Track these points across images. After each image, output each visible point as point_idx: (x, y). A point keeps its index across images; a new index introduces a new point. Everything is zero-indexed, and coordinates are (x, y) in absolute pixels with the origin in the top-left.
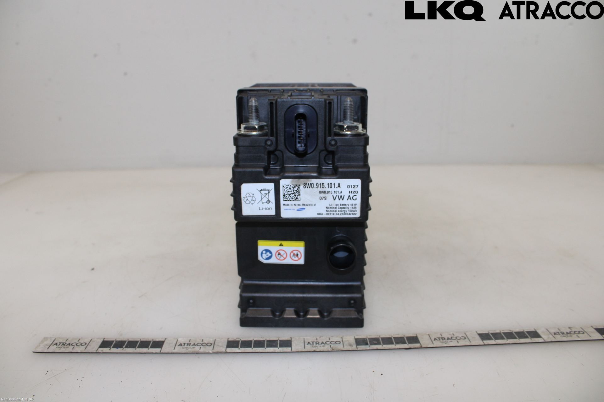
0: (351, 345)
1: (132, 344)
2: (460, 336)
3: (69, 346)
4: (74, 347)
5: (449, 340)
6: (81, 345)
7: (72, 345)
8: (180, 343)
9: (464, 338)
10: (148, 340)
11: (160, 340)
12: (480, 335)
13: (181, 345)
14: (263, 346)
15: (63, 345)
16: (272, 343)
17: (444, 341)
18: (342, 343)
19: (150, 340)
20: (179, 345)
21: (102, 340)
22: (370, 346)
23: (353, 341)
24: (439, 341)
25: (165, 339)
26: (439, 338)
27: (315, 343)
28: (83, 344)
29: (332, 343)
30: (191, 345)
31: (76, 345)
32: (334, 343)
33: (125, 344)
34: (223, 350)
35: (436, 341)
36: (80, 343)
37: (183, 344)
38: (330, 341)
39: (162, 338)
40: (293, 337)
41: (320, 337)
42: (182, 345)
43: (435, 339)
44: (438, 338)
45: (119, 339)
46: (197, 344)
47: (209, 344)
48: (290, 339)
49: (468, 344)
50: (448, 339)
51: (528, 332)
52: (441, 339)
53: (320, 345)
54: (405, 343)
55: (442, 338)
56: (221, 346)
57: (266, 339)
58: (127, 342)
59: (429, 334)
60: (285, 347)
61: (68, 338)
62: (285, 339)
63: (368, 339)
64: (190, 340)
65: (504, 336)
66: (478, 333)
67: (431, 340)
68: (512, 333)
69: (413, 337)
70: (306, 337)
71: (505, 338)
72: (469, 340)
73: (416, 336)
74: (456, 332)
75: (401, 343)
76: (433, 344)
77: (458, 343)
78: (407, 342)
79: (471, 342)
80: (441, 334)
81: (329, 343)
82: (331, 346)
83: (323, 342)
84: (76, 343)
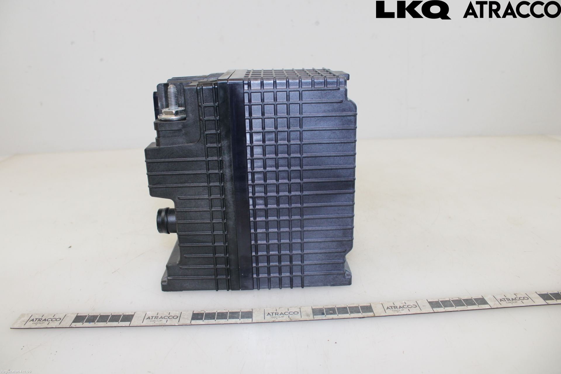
0: (308, 315)
1: (103, 318)
2: (412, 304)
3: (44, 321)
4: (49, 322)
6: (56, 320)
7: (47, 320)
8: (148, 317)
9: (415, 306)
10: (118, 314)
11: (130, 314)
12: (430, 303)
13: (149, 318)
14: (226, 318)
15: (39, 321)
16: (234, 315)
17: (396, 309)
19: (120, 314)
20: (147, 318)
21: (76, 315)
22: (326, 316)
23: (310, 311)
24: (392, 310)
25: (135, 313)
26: (391, 307)
27: (274, 314)
29: (290, 313)
30: (158, 318)
31: (52, 320)
32: (293, 313)
33: (97, 318)
34: (188, 322)
36: (55, 318)
37: (151, 318)
38: (289, 312)
39: (132, 312)
40: (254, 309)
41: (279, 308)
42: (150, 319)
43: (388, 308)
45: (92, 314)
46: (164, 317)
47: (175, 317)
48: (251, 310)
49: (419, 312)
51: (475, 299)
52: (393, 307)
53: (279, 316)
55: (394, 307)
56: (186, 319)
57: (229, 311)
58: (99, 317)
59: (382, 303)
60: (246, 318)
61: (44, 314)
62: (247, 311)
63: (324, 309)
64: (158, 313)
65: (453, 304)
66: (429, 301)
67: (384, 309)
68: (460, 300)
69: (367, 306)
70: (267, 308)
71: (454, 305)
72: (420, 308)
73: (370, 305)
74: (408, 301)
75: (355, 312)
76: (386, 313)
77: (409, 311)
78: (361, 311)
79: (421, 310)
80: (393, 303)
81: (288, 313)
82: (290, 317)
83: (282, 313)
84: (51, 318)
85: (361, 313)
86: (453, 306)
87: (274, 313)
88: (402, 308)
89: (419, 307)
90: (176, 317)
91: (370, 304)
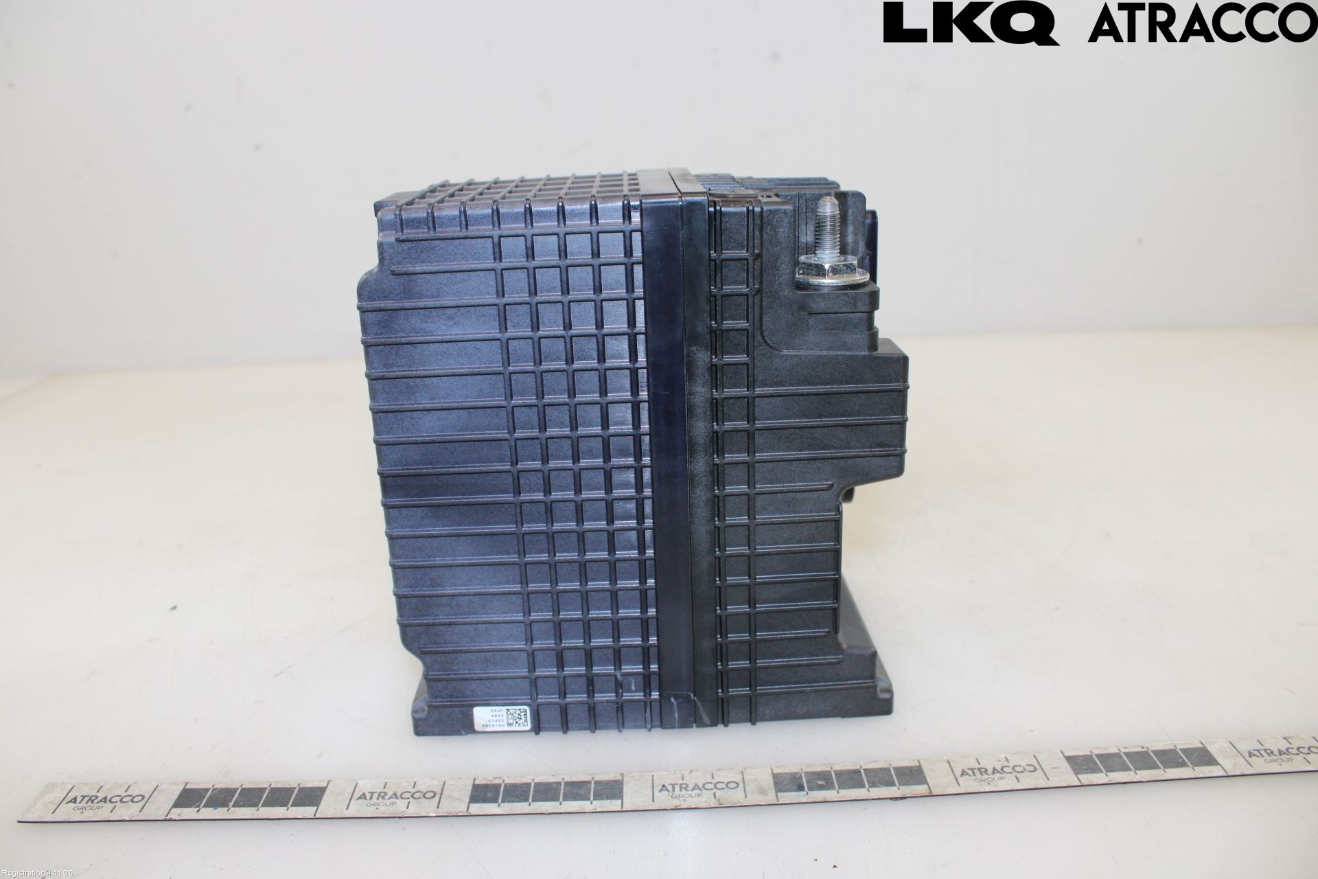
0: (762, 792)
1: (250, 796)
2: (1024, 764)
3: (103, 804)
4: (115, 806)
5: (998, 775)
6: (132, 800)
7: (110, 801)
8: (362, 793)
9: (1032, 769)
10: (287, 786)
11: (317, 784)
12: (1071, 760)
13: (363, 797)
14: (555, 798)
15: (90, 802)
16: (576, 790)
17: (985, 776)
19: (293, 785)
20: (360, 798)
21: (181, 787)
22: (807, 793)
23: (768, 781)
24: (973, 777)
25: (329, 782)
26: (972, 770)
27: (677, 788)
28: (135, 799)
29: (718, 786)
30: (386, 797)
31: (121, 800)
32: (724, 786)
33: (234, 796)
34: (462, 808)
35: (964, 776)
36: (130, 796)
37: (368, 796)
38: (714, 781)
39: (320, 781)
40: (627, 773)
41: (691, 772)
42: (365, 799)
43: (963, 773)
44: (969, 769)
45: (221, 783)
46: (402, 794)
47: (428, 795)
48: (619, 778)
49: (1042, 783)
50: (995, 771)
51: (1184, 751)
52: (976, 771)
53: (690, 793)
54: (892, 784)
55: (979, 769)
56: (456, 799)
57: (563, 779)
58: (239, 791)
59: (949, 758)
60: (608, 798)
61: (102, 784)
62: (608, 779)
63: (803, 775)
64: (386, 783)
65: (1128, 762)
66: (1066, 755)
67: (954, 775)
68: (1147, 753)
69: (912, 767)
70: (658, 772)
71: (1131, 767)
72: (1046, 775)
73: (918, 764)
74: (1014, 754)
75: (881, 784)
76: (959, 785)
77: (1018, 781)
78: (896, 782)
79: (1048, 779)
80: (977, 760)
81: (711, 786)
82: (717, 795)
83: (696, 785)
84: (119, 796)
85: (895, 785)
86: (1129, 769)
87: (677, 784)
88: (998, 772)
89: (1042, 770)
90: (432, 794)
91: (919, 762)
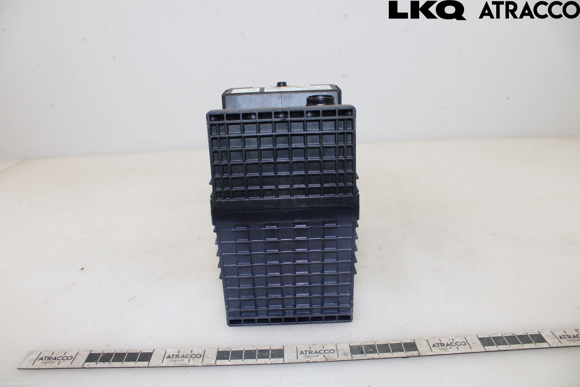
0: (345, 354)
1: (119, 357)
2: (460, 341)
3: (54, 361)
4: (60, 362)
5: (449, 347)
6: (67, 359)
7: (58, 359)
8: (168, 355)
9: (464, 344)
10: (136, 352)
11: (148, 351)
12: (481, 339)
13: (169, 357)
14: (254, 357)
15: (49, 360)
16: (263, 354)
17: (443, 347)
18: (336, 351)
19: (138, 352)
21: (89, 353)
22: (365, 355)
23: (348, 350)
24: (439, 348)
25: (154, 350)
26: (438, 344)
27: (308, 353)
28: (69, 358)
29: (326, 352)
30: (179, 357)
31: (62, 359)
32: (328, 351)
33: (112, 357)
34: (213, 362)
35: (434, 347)
36: (67, 357)
37: (171, 356)
38: (324, 349)
39: (150, 350)
40: (286, 346)
41: (314, 346)
43: (434, 346)
44: (436, 344)
45: (106, 351)
46: (186, 356)
47: (198, 356)
48: (282, 348)
49: (469, 351)
50: (448, 345)
51: (531, 335)
52: (439, 345)
53: (313, 355)
54: (402, 351)
55: (441, 344)
56: (210, 358)
57: (257, 349)
58: (114, 354)
59: (427, 339)
60: (277, 357)
61: (54, 351)
62: (277, 348)
63: (363, 346)
64: (179, 351)
65: (506, 341)
66: (479, 337)
67: (430, 347)
68: (514, 336)
69: (411, 343)
70: (299, 345)
71: (508, 343)
72: (470, 347)
73: (414, 342)
74: (456, 337)
75: (398, 351)
76: (432, 351)
77: (458, 349)
79: (471, 349)
80: (440, 339)
81: (323, 352)
82: (325, 356)
83: (316, 351)
84: (62, 357)
85: (404, 351)
87: (308, 351)
88: (449, 345)
89: (469, 344)
90: (200, 356)
91: (414, 340)
